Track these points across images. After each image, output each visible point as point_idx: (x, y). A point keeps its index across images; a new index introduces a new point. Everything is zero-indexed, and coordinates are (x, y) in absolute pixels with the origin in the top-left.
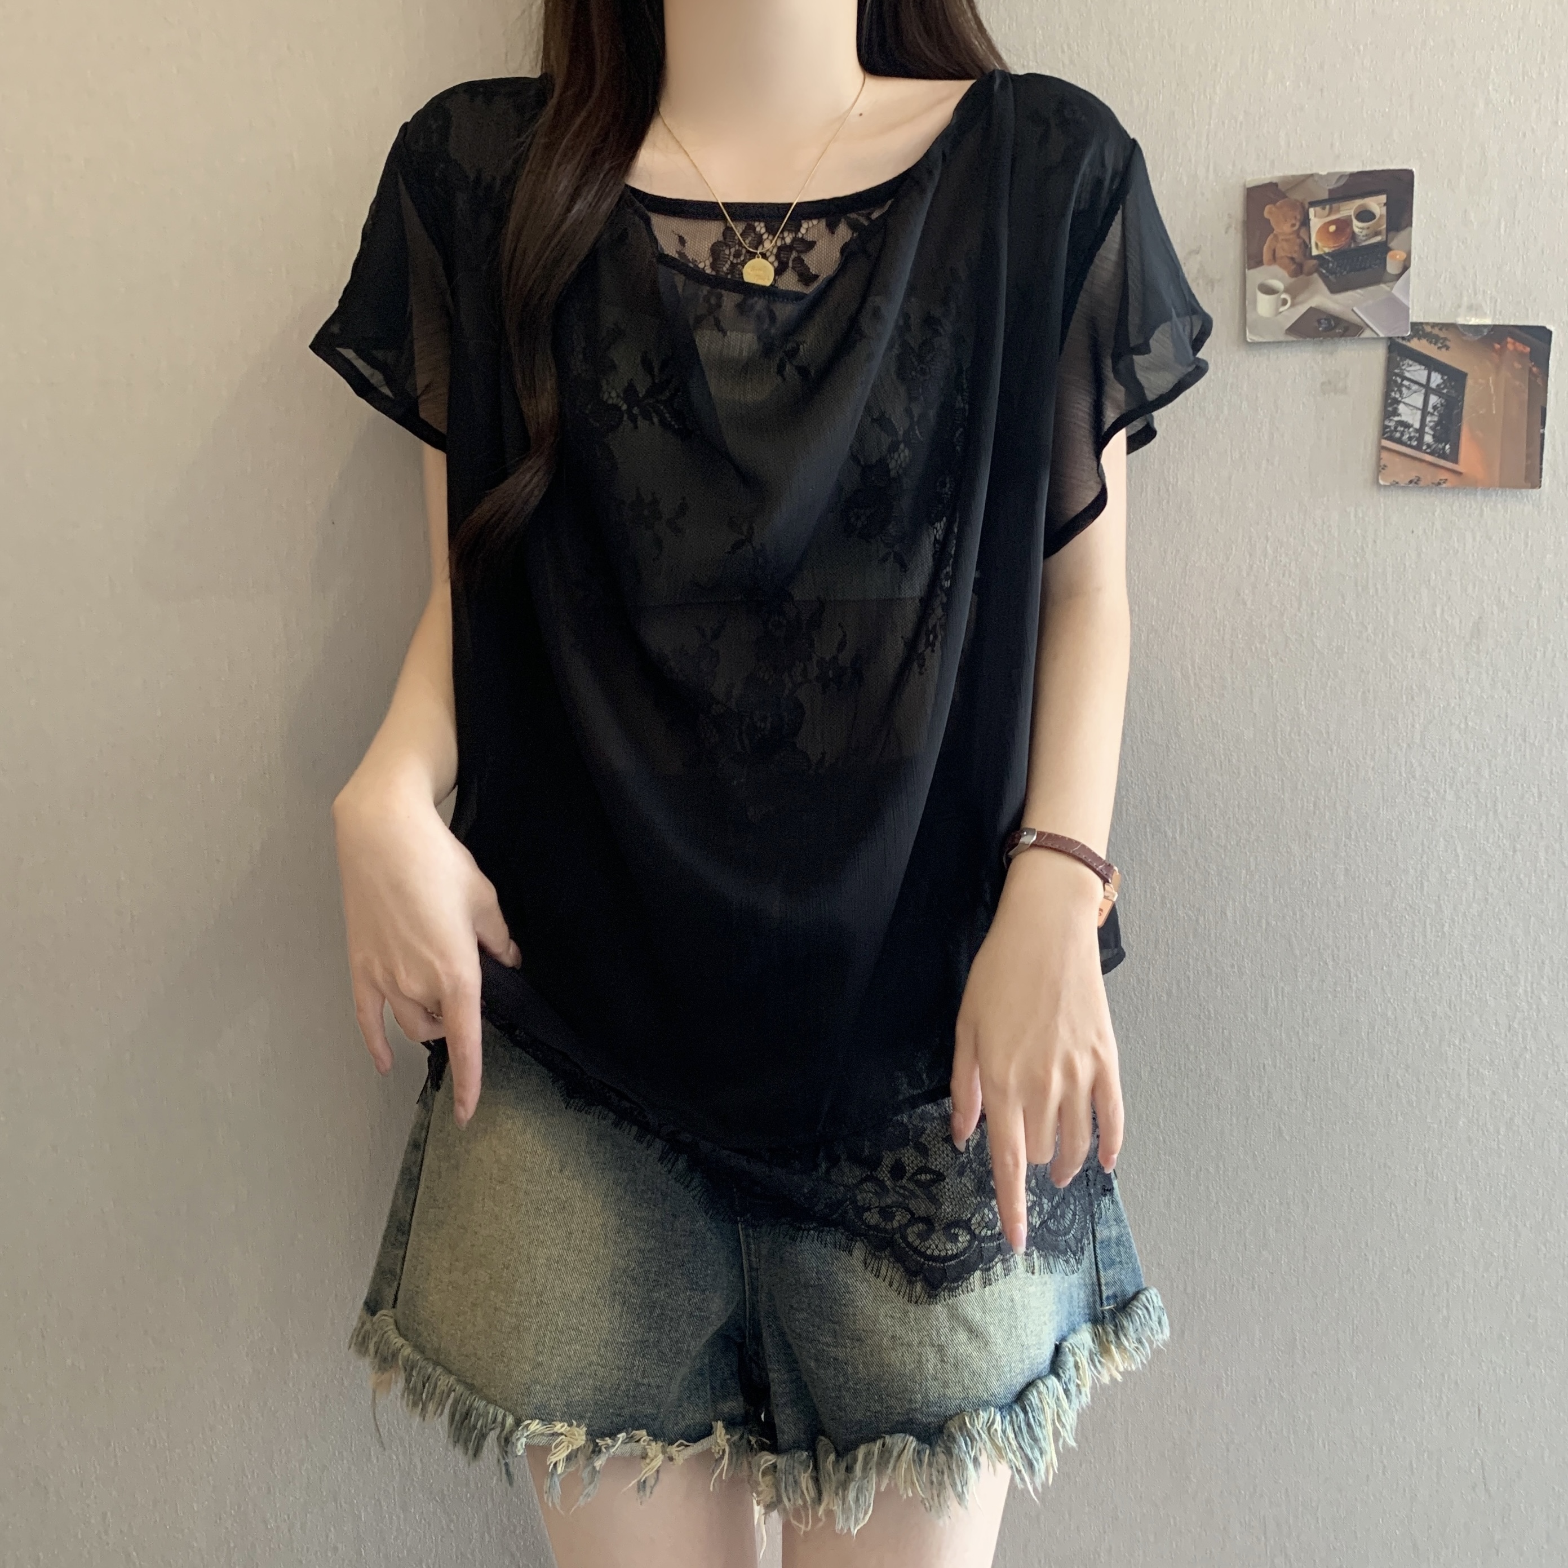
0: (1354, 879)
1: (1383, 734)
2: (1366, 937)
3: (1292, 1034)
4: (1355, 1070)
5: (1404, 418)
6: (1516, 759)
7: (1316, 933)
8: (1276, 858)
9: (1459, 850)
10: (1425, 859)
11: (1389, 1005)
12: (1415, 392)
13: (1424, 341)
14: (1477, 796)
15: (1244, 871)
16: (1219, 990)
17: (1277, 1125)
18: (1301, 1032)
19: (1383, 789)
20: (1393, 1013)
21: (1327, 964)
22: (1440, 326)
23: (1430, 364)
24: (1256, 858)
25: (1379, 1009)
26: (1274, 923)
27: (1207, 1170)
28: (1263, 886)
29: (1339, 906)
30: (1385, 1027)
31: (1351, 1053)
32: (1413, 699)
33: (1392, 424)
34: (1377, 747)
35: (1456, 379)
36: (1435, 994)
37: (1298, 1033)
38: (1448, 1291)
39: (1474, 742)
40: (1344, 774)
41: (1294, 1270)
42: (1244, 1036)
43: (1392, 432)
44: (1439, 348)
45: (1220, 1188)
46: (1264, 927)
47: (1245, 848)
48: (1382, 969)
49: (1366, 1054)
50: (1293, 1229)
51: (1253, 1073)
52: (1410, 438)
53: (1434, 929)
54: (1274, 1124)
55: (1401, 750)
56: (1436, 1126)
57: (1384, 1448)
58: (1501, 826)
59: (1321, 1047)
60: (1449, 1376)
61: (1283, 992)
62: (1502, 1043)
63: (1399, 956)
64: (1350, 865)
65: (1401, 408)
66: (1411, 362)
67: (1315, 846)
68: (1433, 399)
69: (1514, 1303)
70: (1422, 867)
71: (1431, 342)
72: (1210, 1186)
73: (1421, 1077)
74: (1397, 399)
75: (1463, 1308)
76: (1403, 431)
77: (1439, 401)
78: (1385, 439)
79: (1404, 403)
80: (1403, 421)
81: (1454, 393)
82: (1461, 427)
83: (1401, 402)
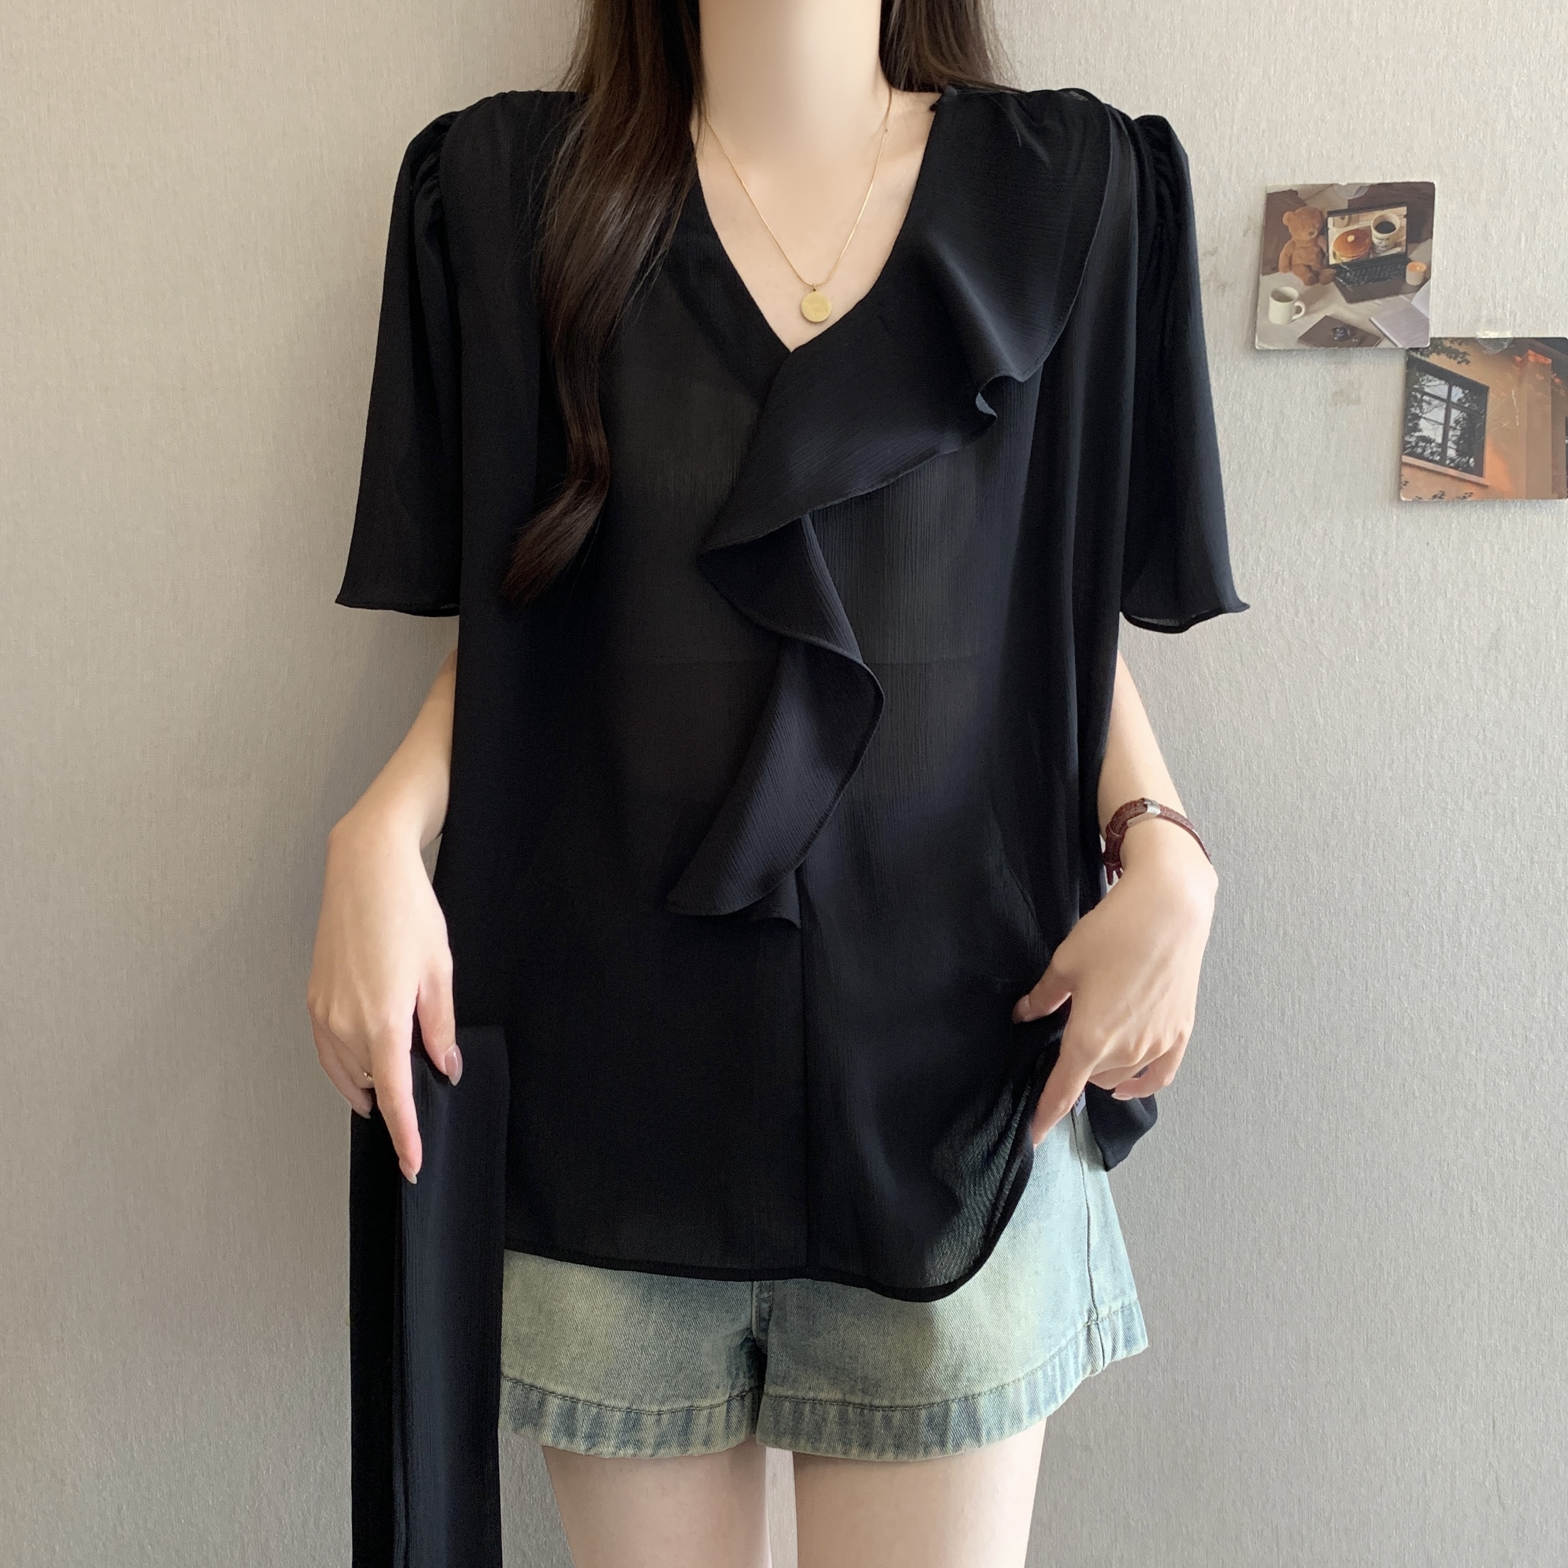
0: (1371, 888)
1: (1401, 743)
2: (1383, 947)
3: (1308, 1042)
4: (1372, 1079)
5: (1425, 433)
6: (1535, 771)
7: (1333, 942)
8: (1294, 866)
9: (1477, 860)
10: (1442, 870)
11: (1406, 1015)
12: (1436, 407)
13: (1443, 357)
14: (1495, 807)
15: (1262, 880)
16: (1235, 998)
17: (1292, 1132)
18: (1317, 1041)
19: (1401, 799)
20: (1409, 1023)
21: (1345, 974)
22: (1459, 341)
23: (1450, 378)
24: (1274, 865)
25: (1396, 1019)
26: (1291, 931)
27: (1223, 1179)
28: (1280, 894)
29: (1356, 915)
30: (1401, 1037)
31: (1368, 1062)
32: (1430, 709)
33: (1413, 440)
34: (1395, 757)
35: (1477, 392)
36: (1452, 1004)
37: (1315, 1042)
38: (1462, 1302)
39: (1492, 753)
40: (1362, 784)
41: (1309, 1280)
42: (1261, 1045)
43: (1413, 447)
44: (1459, 363)
45: (1236, 1196)
46: (1281, 936)
47: (1262, 855)
48: (1400, 979)
49: (1383, 1064)
50: (1307, 1237)
51: (1270, 1082)
52: (1432, 453)
53: (1451, 939)
54: (1290, 1133)
55: (1419, 760)
56: (1451, 1136)
57: (1398, 1459)
58: (1519, 837)
59: (1337, 1056)
60: (1464, 1388)
61: (1299, 1001)
62: (1519, 1054)
63: (1416, 966)
64: (1368, 875)
65: (1422, 423)
66: (1430, 377)
67: (1333, 856)
68: (1455, 414)
69: (1529, 1315)
70: (1440, 878)
71: (1450, 357)
72: (1225, 1194)
73: (1438, 1088)
74: (1417, 414)
75: (1477, 1319)
76: (1425, 447)
77: (1461, 416)
78: (1406, 454)
79: (1425, 418)
80: (1424, 437)
81: (1476, 407)
82: (1484, 440)
83: (1421, 417)
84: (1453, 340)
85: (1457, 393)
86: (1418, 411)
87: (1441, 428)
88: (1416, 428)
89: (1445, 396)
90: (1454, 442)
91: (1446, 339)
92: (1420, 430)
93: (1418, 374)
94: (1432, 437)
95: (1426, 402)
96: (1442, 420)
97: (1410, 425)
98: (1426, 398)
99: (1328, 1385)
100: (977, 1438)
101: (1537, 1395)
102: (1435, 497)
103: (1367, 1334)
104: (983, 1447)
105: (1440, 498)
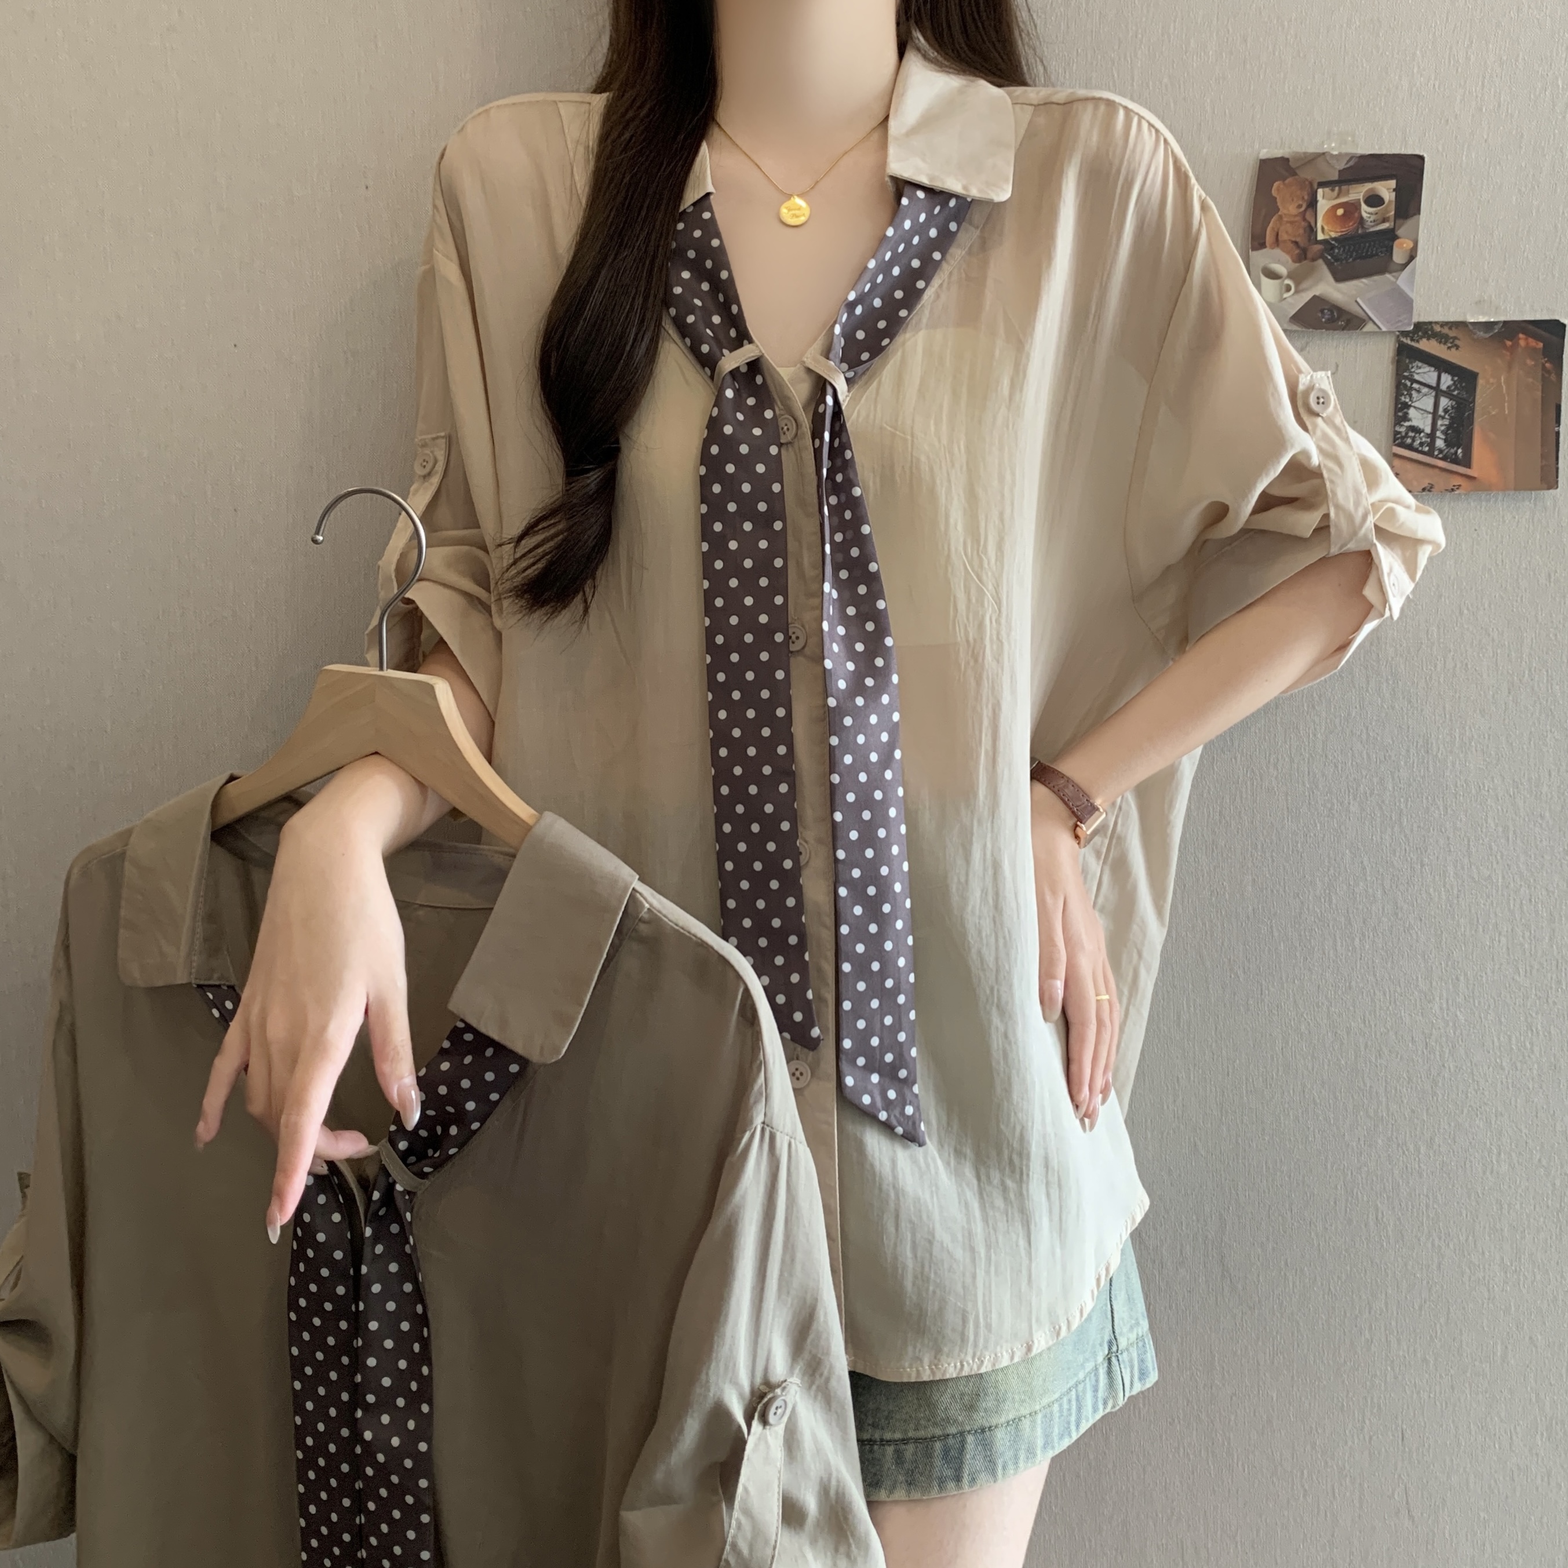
5: (1414, 423)
12: (1425, 395)
13: (1433, 342)
22: (1449, 325)
23: (1439, 364)
33: (1403, 430)
35: (1466, 379)
38: (1370, 1313)
43: (1403, 438)
44: (1449, 348)
52: (1422, 444)
57: (1305, 1472)
60: (1372, 1398)
65: (1412, 412)
66: (1419, 364)
68: (1444, 402)
71: (1440, 343)
74: (1407, 403)
75: (1385, 1330)
76: (1414, 437)
77: (1449, 404)
78: (1396, 445)
79: (1415, 407)
80: (1414, 427)
81: (1464, 395)
82: (1472, 429)
83: (1410, 406)
84: (1443, 324)
85: (1447, 381)
86: (1407, 400)
87: (1430, 416)
88: (1406, 418)
89: (1434, 383)
90: (1444, 432)
91: (1436, 323)
92: (1409, 420)
93: (1407, 361)
94: (1421, 427)
95: (1415, 390)
96: (1430, 409)
97: (1400, 414)
98: (1415, 386)
99: (1234, 1398)
100: (993, 1473)
101: (1446, 1407)
102: (1424, 490)
103: (1273, 1345)
104: (999, 1481)
105: (1429, 491)
